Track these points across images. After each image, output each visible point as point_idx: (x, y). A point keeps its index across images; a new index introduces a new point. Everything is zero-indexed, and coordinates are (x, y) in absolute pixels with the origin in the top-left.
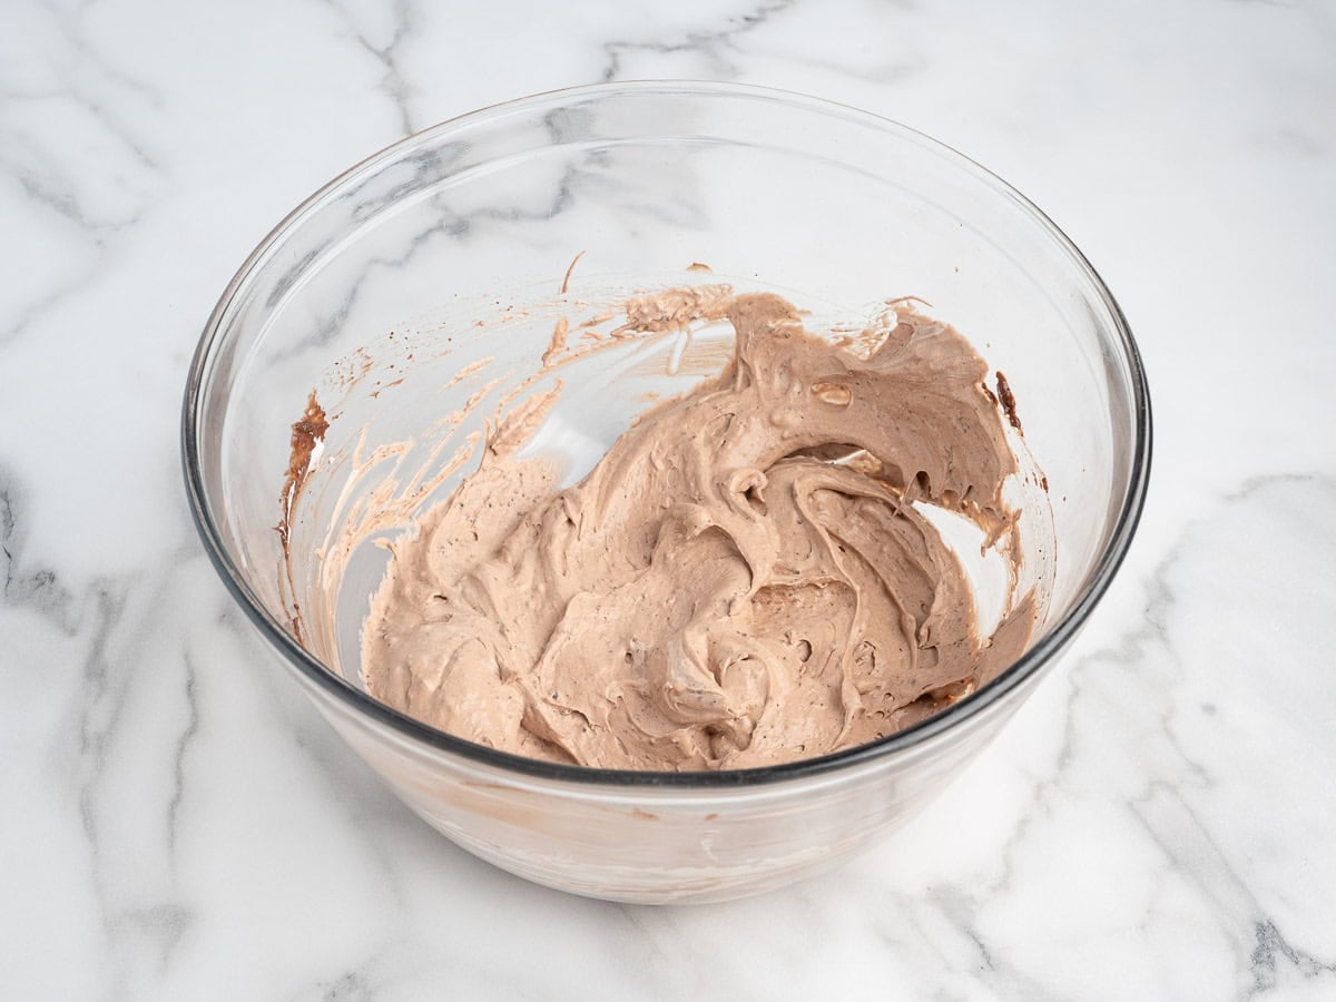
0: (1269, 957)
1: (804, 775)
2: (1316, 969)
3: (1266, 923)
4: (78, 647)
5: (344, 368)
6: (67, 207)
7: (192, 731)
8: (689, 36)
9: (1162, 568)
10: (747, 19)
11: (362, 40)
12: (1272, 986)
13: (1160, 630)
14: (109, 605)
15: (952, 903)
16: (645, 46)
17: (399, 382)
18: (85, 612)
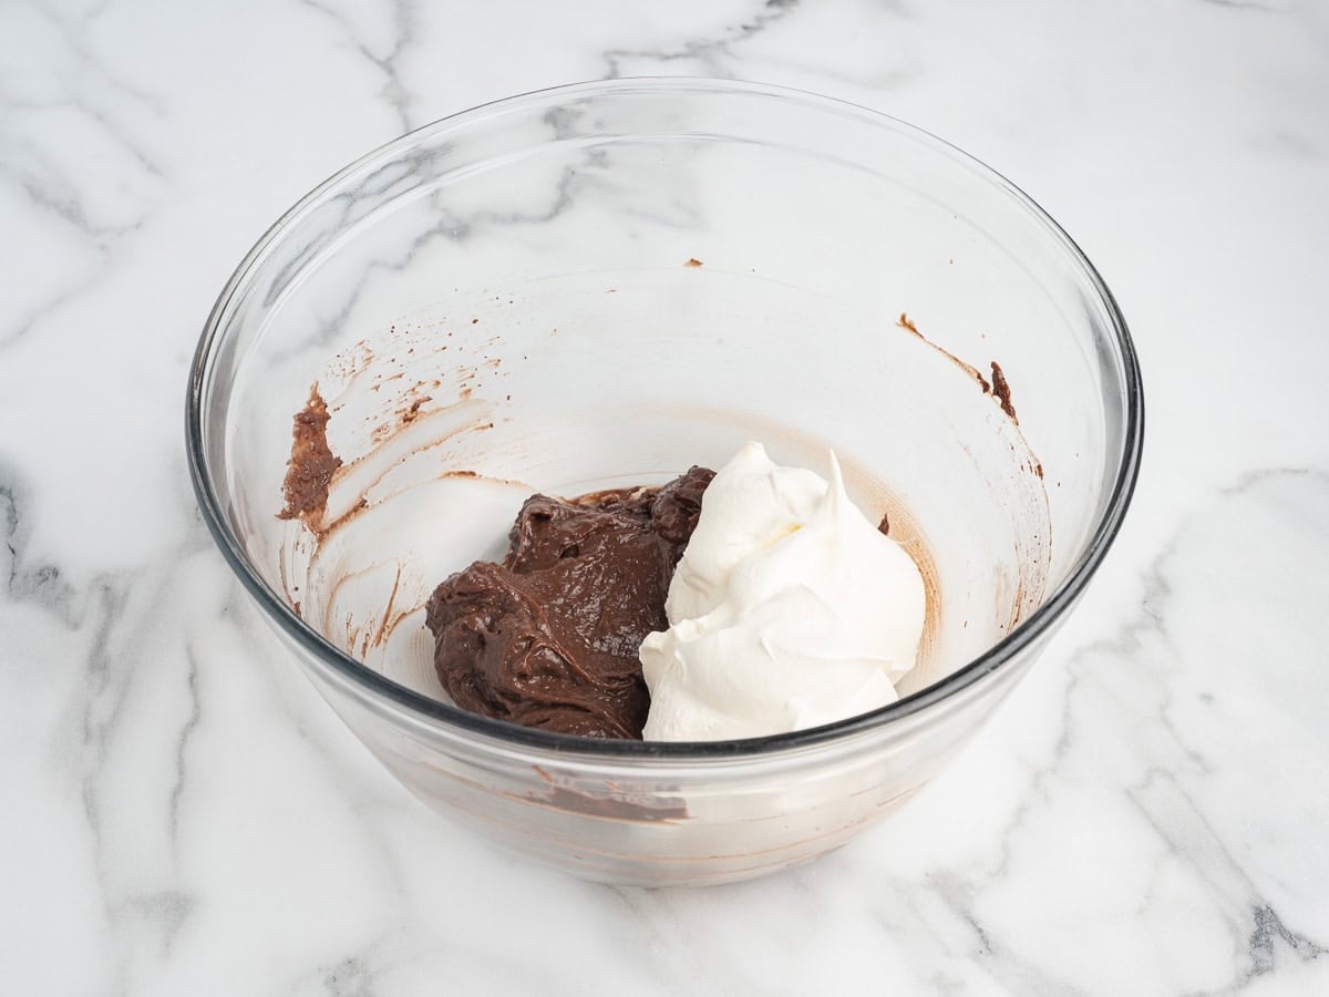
0: (1267, 940)
1: (798, 744)
2: (1314, 952)
3: (1264, 908)
4: (83, 639)
5: (346, 361)
6: (72, 212)
7: (195, 721)
8: (688, 45)
9: (1159, 560)
10: (746, 28)
11: (365, 51)
12: (1270, 969)
13: (1157, 621)
14: (111, 598)
15: (950, 888)
16: (644, 54)
17: (400, 376)
18: (89, 607)
